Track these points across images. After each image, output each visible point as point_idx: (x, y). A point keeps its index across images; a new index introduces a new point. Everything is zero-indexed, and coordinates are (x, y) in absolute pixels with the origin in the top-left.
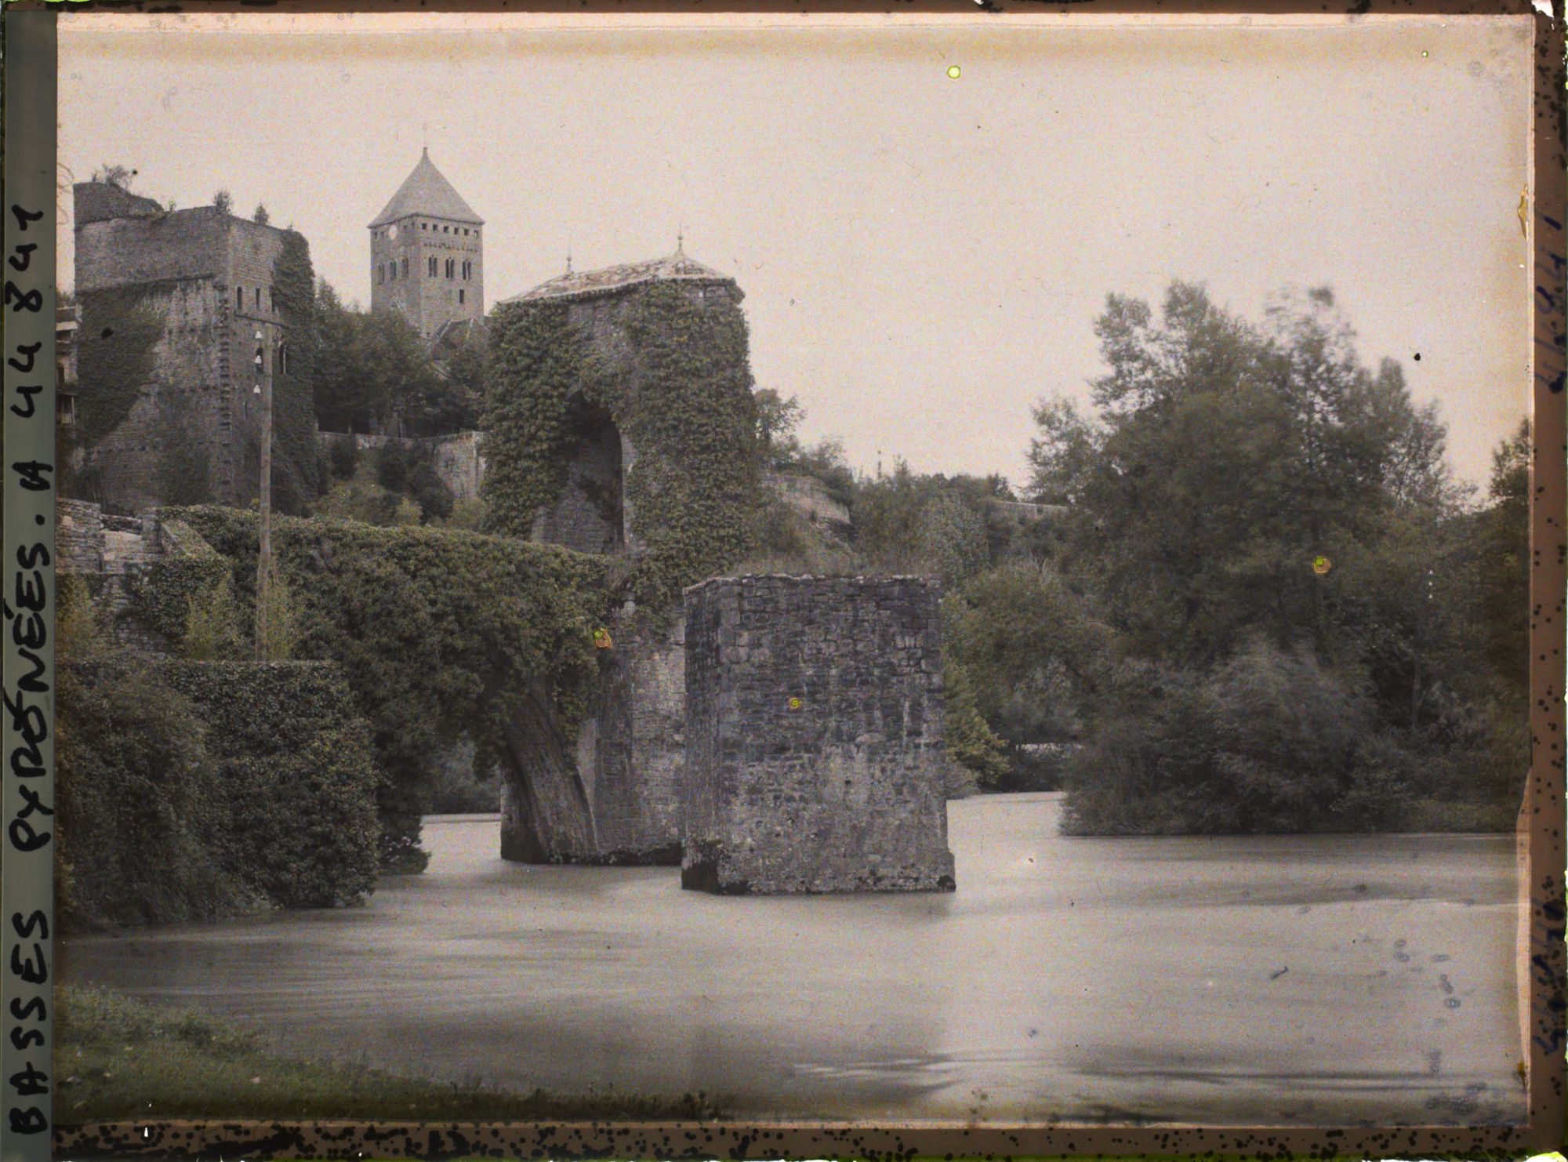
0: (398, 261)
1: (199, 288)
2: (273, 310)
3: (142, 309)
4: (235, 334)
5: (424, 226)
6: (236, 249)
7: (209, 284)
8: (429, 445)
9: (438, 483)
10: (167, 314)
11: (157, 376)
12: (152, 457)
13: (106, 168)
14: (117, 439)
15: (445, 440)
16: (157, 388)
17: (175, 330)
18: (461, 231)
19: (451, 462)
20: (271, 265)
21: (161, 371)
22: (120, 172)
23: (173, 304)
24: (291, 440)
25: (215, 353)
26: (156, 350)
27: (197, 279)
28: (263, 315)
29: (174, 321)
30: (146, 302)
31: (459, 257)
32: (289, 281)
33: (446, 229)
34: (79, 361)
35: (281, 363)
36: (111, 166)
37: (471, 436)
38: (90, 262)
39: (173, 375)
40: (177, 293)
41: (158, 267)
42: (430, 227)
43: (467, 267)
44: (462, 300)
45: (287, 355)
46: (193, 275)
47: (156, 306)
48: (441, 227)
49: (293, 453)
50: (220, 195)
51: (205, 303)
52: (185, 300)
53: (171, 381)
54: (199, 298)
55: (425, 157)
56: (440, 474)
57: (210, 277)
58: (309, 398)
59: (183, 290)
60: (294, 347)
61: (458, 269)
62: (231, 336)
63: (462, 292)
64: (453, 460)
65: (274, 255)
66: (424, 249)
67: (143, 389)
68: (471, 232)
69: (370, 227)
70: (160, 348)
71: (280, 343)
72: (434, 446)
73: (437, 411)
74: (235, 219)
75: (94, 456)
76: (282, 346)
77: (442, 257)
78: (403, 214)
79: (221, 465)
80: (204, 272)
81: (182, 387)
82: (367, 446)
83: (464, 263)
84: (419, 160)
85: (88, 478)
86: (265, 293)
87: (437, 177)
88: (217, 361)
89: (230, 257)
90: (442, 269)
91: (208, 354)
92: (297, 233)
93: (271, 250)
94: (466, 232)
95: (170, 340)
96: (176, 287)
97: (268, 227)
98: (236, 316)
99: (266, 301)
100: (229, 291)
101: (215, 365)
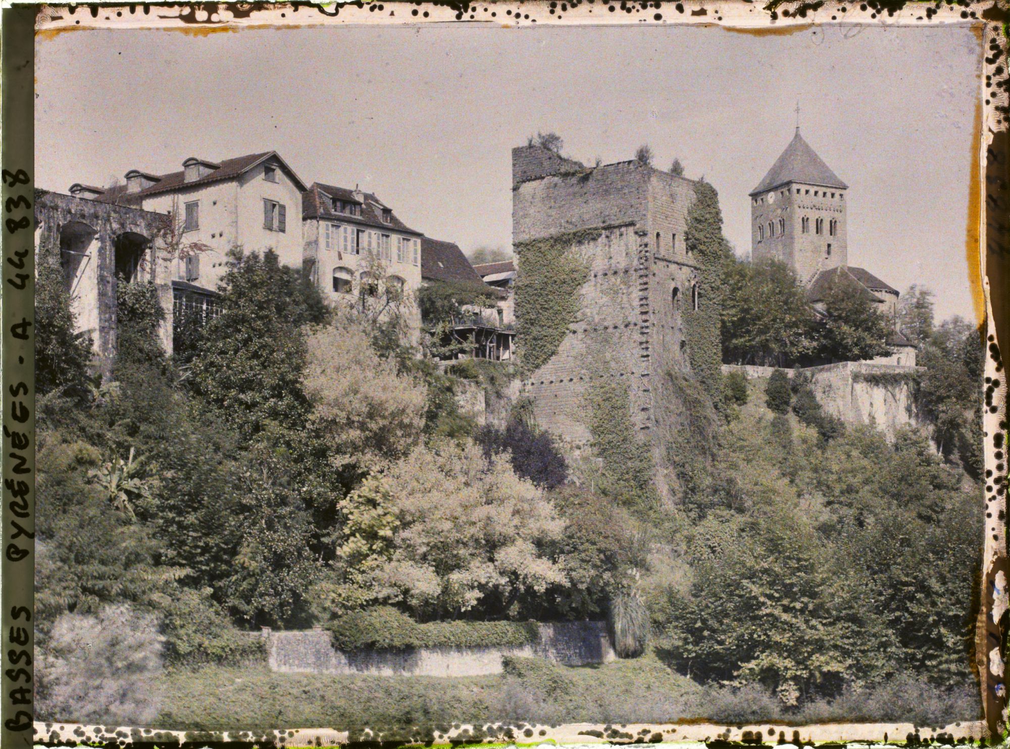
0: (776, 221)
1: (621, 235)
2: (687, 252)
3: (571, 256)
4: (654, 275)
5: (798, 191)
6: (655, 198)
7: (631, 230)
8: (808, 374)
9: (819, 407)
10: (593, 260)
11: (584, 314)
12: (579, 387)
13: (539, 135)
14: (546, 372)
15: (821, 370)
16: (582, 326)
17: (600, 274)
18: (829, 195)
19: (828, 389)
20: (686, 212)
21: (588, 310)
22: (553, 138)
23: (599, 249)
24: (702, 370)
25: (636, 294)
26: (583, 291)
27: (620, 227)
28: (679, 259)
29: (599, 265)
30: (574, 248)
31: (827, 217)
32: (701, 227)
33: (816, 193)
34: (517, 304)
35: (694, 301)
36: (543, 134)
37: (846, 365)
38: (525, 216)
39: (598, 314)
40: (602, 240)
41: (586, 217)
42: (803, 192)
43: (833, 225)
44: (829, 253)
45: (699, 294)
46: (617, 223)
47: (583, 253)
48: (812, 191)
49: (703, 382)
50: (641, 151)
51: (627, 248)
52: (610, 246)
53: (597, 319)
54: (622, 243)
55: (797, 136)
56: (818, 399)
57: (632, 224)
58: (718, 332)
59: (607, 237)
60: (705, 286)
61: (826, 226)
62: (650, 276)
63: (829, 246)
64: (830, 386)
65: (687, 204)
66: (798, 210)
67: (572, 326)
68: (837, 196)
69: (750, 195)
70: (588, 290)
71: (693, 283)
72: (813, 376)
73: (815, 344)
74: (654, 171)
75: (529, 387)
76: (694, 286)
77: (813, 216)
78: (779, 183)
79: (640, 393)
80: (627, 220)
81: (606, 324)
82: (756, 375)
83: (831, 222)
84: (792, 138)
85: (523, 407)
86: (680, 238)
87: (808, 151)
88: (638, 300)
89: (651, 205)
90: (812, 226)
91: (629, 294)
92: (707, 184)
93: (686, 198)
94: (833, 195)
95: (596, 283)
96: (600, 235)
97: (683, 179)
98: (656, 258)
99: (681, 245)
100: (649, 235)
101: (636, 303)
